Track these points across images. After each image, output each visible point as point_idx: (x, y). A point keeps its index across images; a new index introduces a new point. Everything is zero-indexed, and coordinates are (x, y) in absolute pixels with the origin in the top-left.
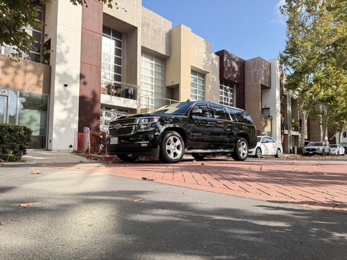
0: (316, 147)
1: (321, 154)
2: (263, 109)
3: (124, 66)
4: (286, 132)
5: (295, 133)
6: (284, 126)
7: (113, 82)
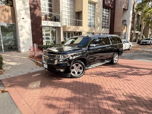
0: (147, 41)
1: (149, 45)
2: (123, 21)
3: (53, 3)
4: (133, 32)
5: (137, 32)
6: (132, 29)
7: (48, 12)
